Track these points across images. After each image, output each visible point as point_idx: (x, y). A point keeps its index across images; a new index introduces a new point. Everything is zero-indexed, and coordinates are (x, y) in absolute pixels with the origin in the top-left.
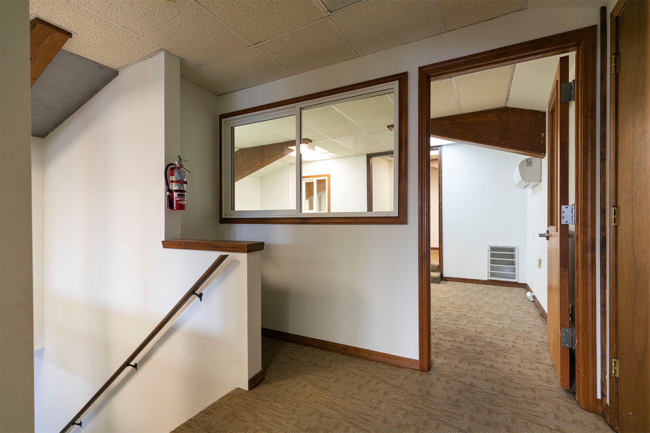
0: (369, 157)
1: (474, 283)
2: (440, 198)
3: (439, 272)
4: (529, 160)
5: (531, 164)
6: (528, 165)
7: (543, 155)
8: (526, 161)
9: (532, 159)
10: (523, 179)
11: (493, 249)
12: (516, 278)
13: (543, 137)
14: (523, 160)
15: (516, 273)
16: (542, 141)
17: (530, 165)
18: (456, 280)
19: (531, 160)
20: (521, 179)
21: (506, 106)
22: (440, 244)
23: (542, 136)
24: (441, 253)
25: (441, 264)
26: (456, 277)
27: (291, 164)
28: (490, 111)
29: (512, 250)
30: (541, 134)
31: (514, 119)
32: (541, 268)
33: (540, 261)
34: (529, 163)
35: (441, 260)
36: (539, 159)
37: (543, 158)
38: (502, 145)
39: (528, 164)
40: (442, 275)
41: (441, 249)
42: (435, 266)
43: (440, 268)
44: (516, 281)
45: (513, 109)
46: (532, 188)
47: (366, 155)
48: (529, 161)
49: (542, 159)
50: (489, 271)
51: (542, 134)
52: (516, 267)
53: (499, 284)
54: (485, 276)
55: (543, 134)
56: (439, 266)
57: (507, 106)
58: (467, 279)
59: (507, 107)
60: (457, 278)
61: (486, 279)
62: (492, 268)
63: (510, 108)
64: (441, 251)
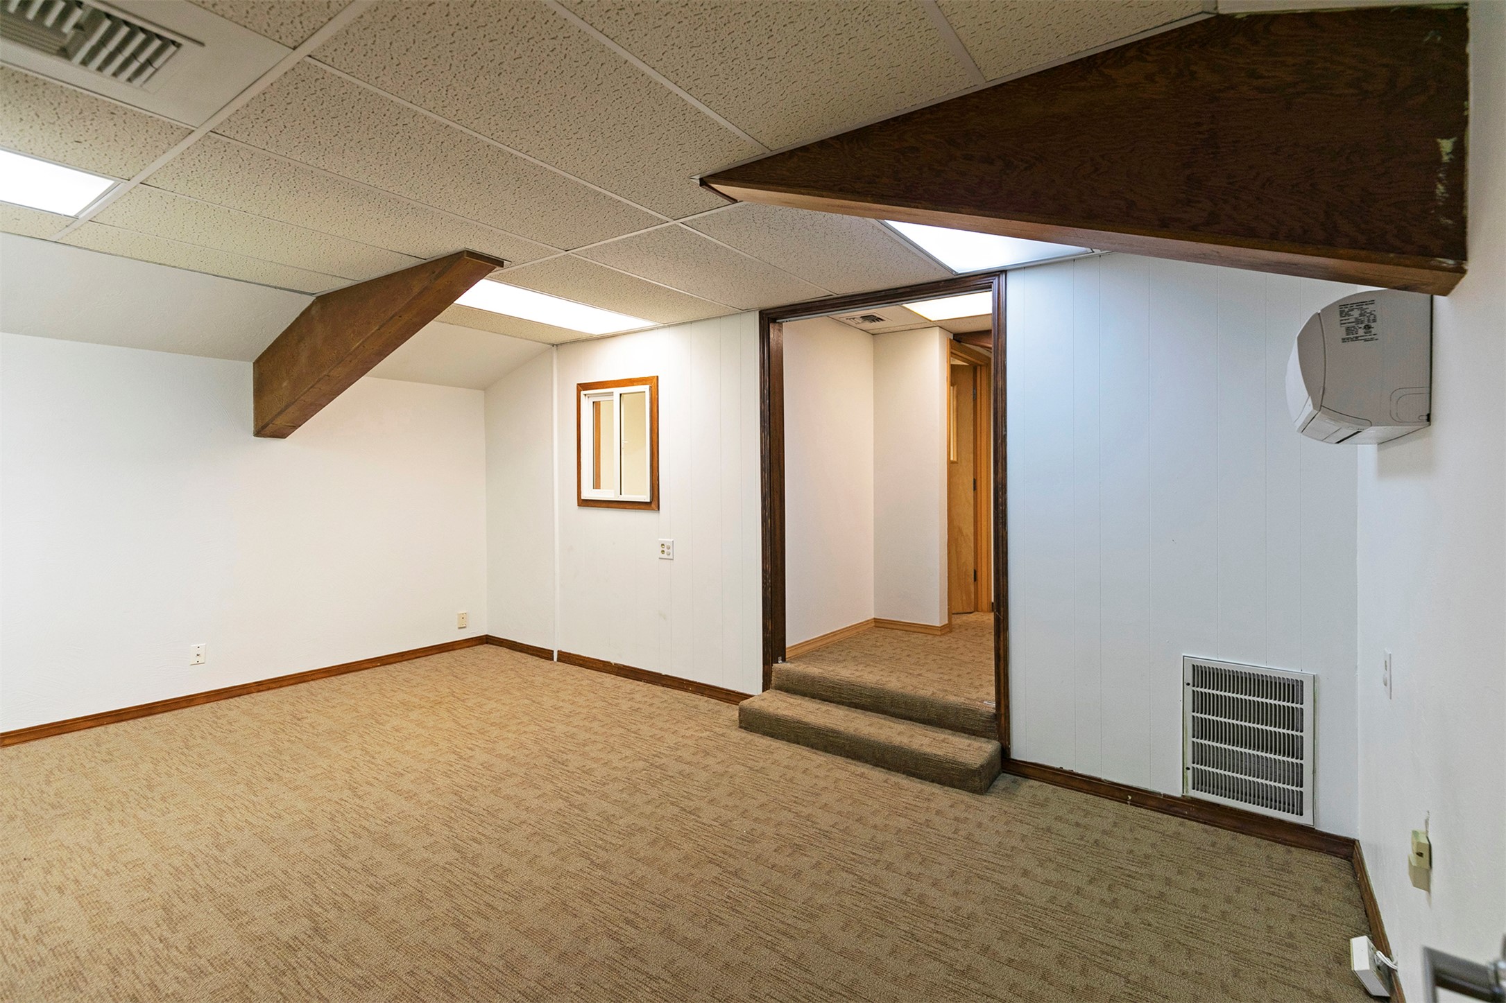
0: (770, 318)
1: (1125, 801)
2: (1000, 464)
3: (995, 739)
4: (1359, 305)
5: (1368, 327)
6: (1350, 335)
7: (1444, 269)
8: (1341, 312)
9: (1372, 302)
10: (1320, 406)
11: (1202, 675)
12: (1307, 811)
13: (1446, 159)
14: (1322, 310)
15: (1307, 789)
16: (1441, 188)
17: (1361, 332)
18: (1058, 779)
19: (1371, 307)
20: (1309, 408)
21: (1210, 8)
22: (999, 637)
23: (1441, 156)
24: (1002, 667)
25: (1003, 711)
26: (1058, 766)
27: (557, 345)
28: (1132, 53)
29: (1292, 689)
30: (1437, 148)
31: (1262, 77)
32: (1428, 889)
33: (1426, 854)
34: (1358, 321)
35: (1002, 695)
36: (1417, 300)
37: (1445, 292)
38: (1194, 228)
39: (1348, 331)
40: (1005, 751)
41: (1002, 655)
42: (981, 715)
43: (999, 726)
44: (1305, 820)
45: (1255, 20)
46: (1378, 444)
47: (757, 313)
48: (1356, 313)
49: (1438, 299)
50: (1190, 764)
51: (1437, 144)
52: (1307, 762)
53: (1227, 821)
54: (1173, 784)
55: (1446, 145)
56: (995, 715)
57: (1221, 12)
58: (1100, 780)
59: (1220, 18)
60: (1061, 770)
61: (1178, 793)
62: (1200, 755)
63: (1240, 20)
64: (1002, 662)
